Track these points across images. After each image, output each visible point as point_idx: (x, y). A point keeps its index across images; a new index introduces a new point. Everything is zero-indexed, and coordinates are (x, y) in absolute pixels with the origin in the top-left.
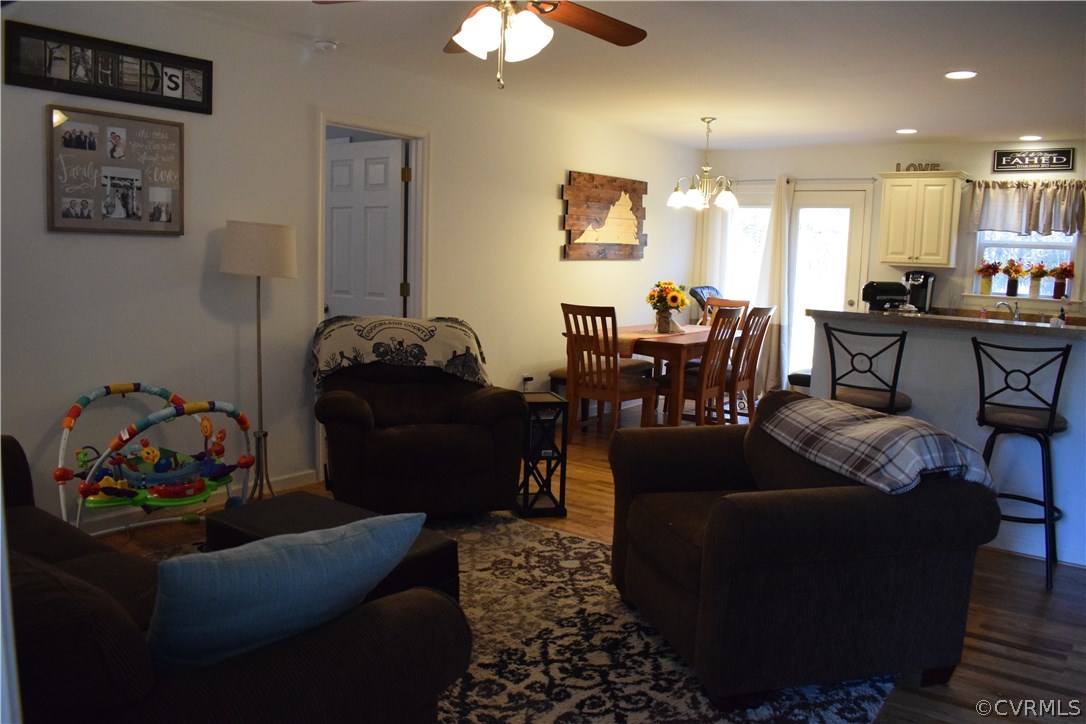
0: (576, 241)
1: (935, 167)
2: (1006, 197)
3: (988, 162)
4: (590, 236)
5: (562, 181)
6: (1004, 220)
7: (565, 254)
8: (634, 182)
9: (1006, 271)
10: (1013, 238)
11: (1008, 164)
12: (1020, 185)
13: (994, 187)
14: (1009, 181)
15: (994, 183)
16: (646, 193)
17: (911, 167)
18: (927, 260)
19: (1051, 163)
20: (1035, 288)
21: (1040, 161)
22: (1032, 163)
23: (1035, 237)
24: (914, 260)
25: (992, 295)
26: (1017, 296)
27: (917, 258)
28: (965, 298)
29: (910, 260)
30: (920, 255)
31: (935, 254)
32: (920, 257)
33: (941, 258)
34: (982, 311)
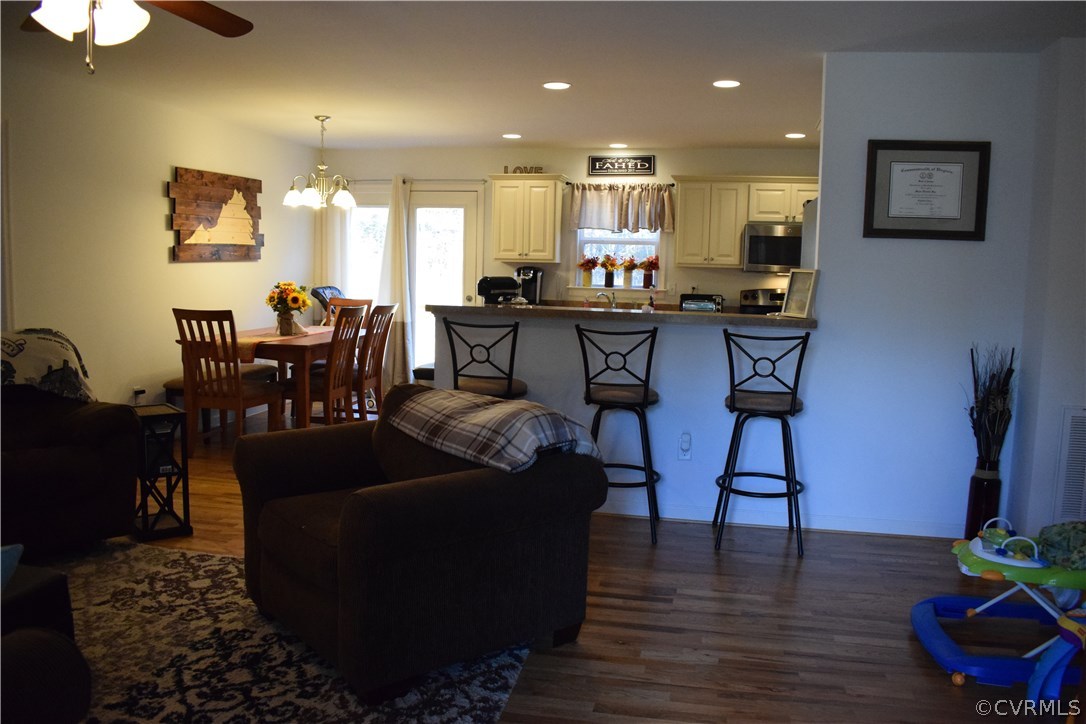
0: (186, 242)
1: (538, 170)
2: (600, 197)
3: (584, 166)
4: (201, 236)
5: (168, 178)
6: (600, 219)
7: (175, 255)
8: (247, 180)
9: (604, 265)
10: (607, 235)
11: (601, 168)
12: (611, 188)
13: (590, 190)
14: (602, 184)
15: (589, 185)
16: (261, 192)
17: (518, 170)
18: (537, 256)
19: (636, 168)
20: (628, 280)
21: (627, 166)
22: (620, 168)
23: (626, 234)
24: (524, 257)
25: (592, 287)
26: (614, 287)
27: (526, 255)
28: (570, 291)
29: (520, 257)
30: (529, 252)
31: (542, 251)
32: (529, 254)
33: (547, 254)
34: (585, 302)
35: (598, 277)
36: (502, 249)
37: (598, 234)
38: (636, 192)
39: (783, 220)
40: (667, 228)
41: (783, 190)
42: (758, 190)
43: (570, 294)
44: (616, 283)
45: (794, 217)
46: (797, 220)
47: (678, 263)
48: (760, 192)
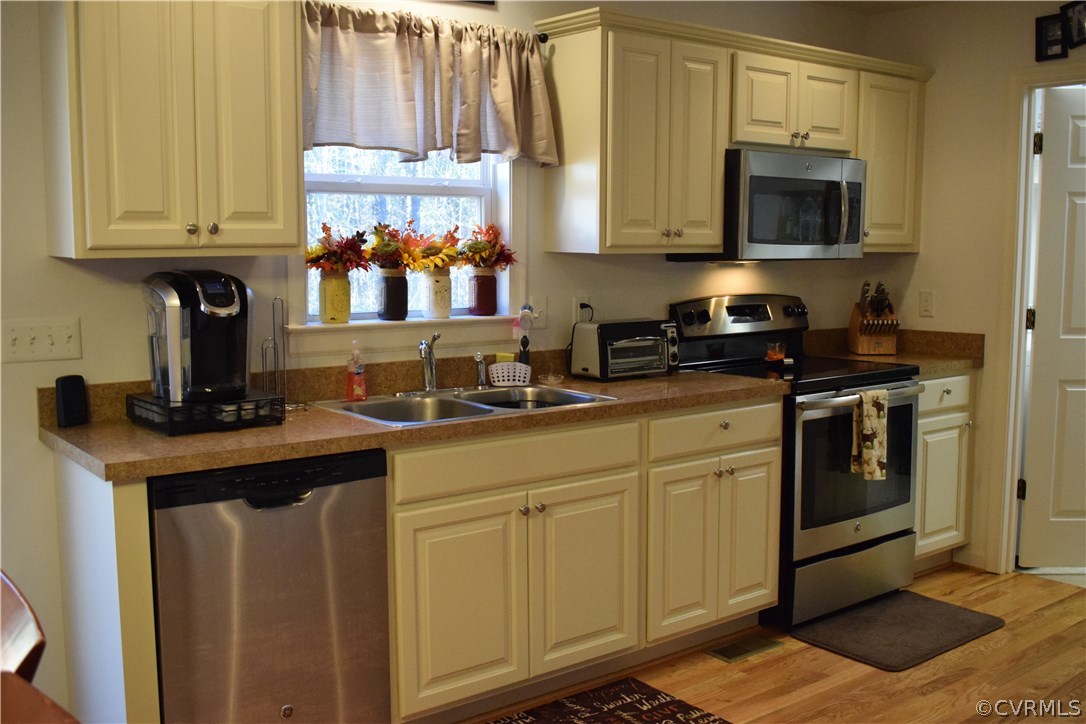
2: (376, 55)
6: (374, 118)
9: (378, 257)
12: (405, 28)
13: (344, 27)
14: (379, 13)
15: (344, 11)
24: (204, 238)
25: (353, 323)
26: (409, 319)
27: (215, 230)
28: (292, 340)
29: (194, 237)
30: (219, 218)
31: (264, 216)
32: (221, 227)
33: (279, 225)
34: (353, 369)
36: (118, 213)
38: (468, 47)
39: (787, 142)
40: (545, 153)
41: (785, 74)
42: (749, 68)
43: (292, 349)
44: (411, 306)
45: (806, 136)
46: (808, 143)
47: (611, 246)
48: (752, 74)
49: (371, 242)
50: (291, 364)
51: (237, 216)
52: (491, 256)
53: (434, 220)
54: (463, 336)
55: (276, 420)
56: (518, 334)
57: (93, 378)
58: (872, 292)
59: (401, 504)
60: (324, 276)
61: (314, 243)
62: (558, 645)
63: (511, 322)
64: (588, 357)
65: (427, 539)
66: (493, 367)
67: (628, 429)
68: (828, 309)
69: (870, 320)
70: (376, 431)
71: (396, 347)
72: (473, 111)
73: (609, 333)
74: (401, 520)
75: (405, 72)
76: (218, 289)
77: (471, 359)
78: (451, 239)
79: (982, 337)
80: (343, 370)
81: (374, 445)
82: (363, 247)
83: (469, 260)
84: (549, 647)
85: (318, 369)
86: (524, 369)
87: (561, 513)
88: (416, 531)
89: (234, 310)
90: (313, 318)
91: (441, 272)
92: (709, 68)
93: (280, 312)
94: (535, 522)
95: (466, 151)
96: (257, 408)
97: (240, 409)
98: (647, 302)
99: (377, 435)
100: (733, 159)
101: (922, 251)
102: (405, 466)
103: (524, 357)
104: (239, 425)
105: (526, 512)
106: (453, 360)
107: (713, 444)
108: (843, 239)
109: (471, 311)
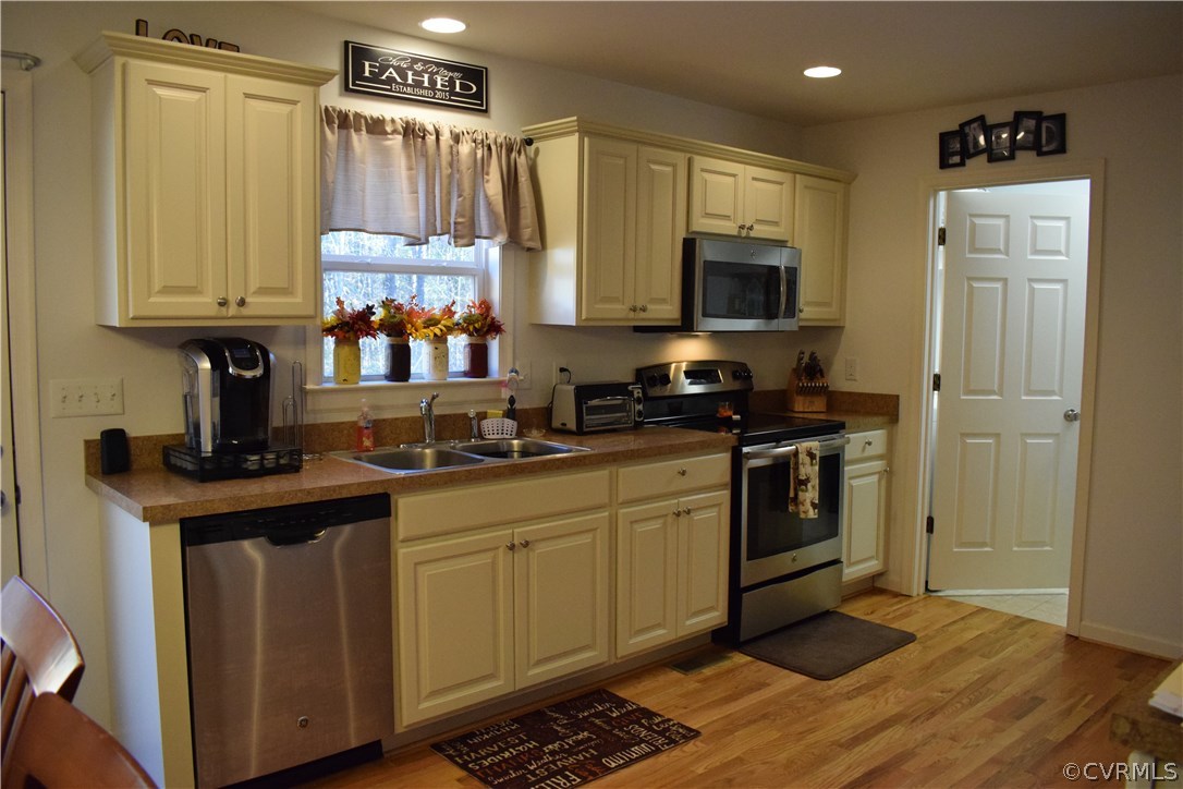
2: (385, 153)
6: (383, 208)
9: (386, 327)
11: (375, 78)
12: (410, 131)
13: (358, 130)
14: (388, 118)
15: (357, 115)
17: (173, 38)
19: (452, 93)
20: (441, 357)
21: (433, 82)
22: (418, 84)
23: (440, 250)
24: (233, 310)
25: (363, 384)
26: (411, 381)
27: (242, 303)
28: (309, 398)
29: (224, 309)
30: (246, 294)
31: (286, 291)
32: (248, 300)
33: (299, 299)
34: (362, 424)
35: (374, 354)
36: (157, 287)
37: (375, 246)
38: (465, 148)
39: (735, 233)
40: (529, 240)
41: (734, 176)
42: (703, 170)
43: (309, 407)
44: (413, 369)
45: (751, 228)
46: (752, 234)
47: (586, 320)
48: (706, 175)
49: (379, 314)
50: (308, 419)
51: (262, 291)
52: (482, 326)
53: (436, 295)
54: (459, 396)
55: (294, 468)
56: (506, 394)
57: (134, 430)
58: (806, 359)
59: (403, 541)
60: (338, 343)
61: (329, 314)
62: (539, 663)
63: (500, 384)
64: (566, 414)
65: (426, 572)
66: (484, 423)
67: (601, 475)
68: (770, 373)
69: (805, 383)
70: (383, 478)
71: (400, 405)
72: (468, 203)
73: (584, 393)
74: (403, 555)
75: (410, 168)
76: (244, 354)
77: (466, 415)
78: (449, 312)
79: (898, 397)
80: (354, 424)
81: (380, 491)
82: (373, 318)
83: (464, 330)
84: (532, 662)
85: (332, 424)
86: (510, 424)
87: (542, 548)
88: (416, 564)
89: (259, 372)
90: (328, 380)
91: (439, 340)
92: (669, 169)
93: (299, 374)
94: (520, 556)
95: (462, 237)
96: (278, 457)
97: (263, 459)
98: (617, 366)
99: (382, 482)
100: (689, 246)
101: (848, 325)
102: (407, 508)
103: (511, 414)
104: (262, 472)
105: (512, 547)
106: (450, 416)
107: (673, 489)
108: (782, 314)
109: (466, 374)
